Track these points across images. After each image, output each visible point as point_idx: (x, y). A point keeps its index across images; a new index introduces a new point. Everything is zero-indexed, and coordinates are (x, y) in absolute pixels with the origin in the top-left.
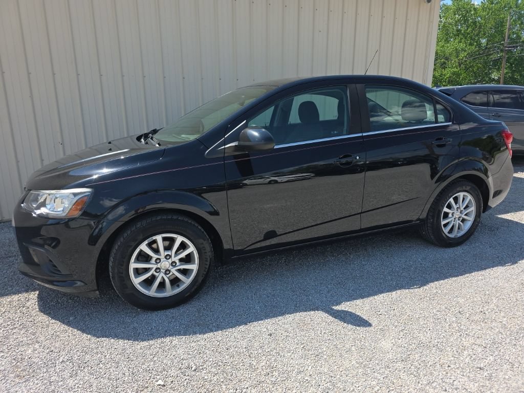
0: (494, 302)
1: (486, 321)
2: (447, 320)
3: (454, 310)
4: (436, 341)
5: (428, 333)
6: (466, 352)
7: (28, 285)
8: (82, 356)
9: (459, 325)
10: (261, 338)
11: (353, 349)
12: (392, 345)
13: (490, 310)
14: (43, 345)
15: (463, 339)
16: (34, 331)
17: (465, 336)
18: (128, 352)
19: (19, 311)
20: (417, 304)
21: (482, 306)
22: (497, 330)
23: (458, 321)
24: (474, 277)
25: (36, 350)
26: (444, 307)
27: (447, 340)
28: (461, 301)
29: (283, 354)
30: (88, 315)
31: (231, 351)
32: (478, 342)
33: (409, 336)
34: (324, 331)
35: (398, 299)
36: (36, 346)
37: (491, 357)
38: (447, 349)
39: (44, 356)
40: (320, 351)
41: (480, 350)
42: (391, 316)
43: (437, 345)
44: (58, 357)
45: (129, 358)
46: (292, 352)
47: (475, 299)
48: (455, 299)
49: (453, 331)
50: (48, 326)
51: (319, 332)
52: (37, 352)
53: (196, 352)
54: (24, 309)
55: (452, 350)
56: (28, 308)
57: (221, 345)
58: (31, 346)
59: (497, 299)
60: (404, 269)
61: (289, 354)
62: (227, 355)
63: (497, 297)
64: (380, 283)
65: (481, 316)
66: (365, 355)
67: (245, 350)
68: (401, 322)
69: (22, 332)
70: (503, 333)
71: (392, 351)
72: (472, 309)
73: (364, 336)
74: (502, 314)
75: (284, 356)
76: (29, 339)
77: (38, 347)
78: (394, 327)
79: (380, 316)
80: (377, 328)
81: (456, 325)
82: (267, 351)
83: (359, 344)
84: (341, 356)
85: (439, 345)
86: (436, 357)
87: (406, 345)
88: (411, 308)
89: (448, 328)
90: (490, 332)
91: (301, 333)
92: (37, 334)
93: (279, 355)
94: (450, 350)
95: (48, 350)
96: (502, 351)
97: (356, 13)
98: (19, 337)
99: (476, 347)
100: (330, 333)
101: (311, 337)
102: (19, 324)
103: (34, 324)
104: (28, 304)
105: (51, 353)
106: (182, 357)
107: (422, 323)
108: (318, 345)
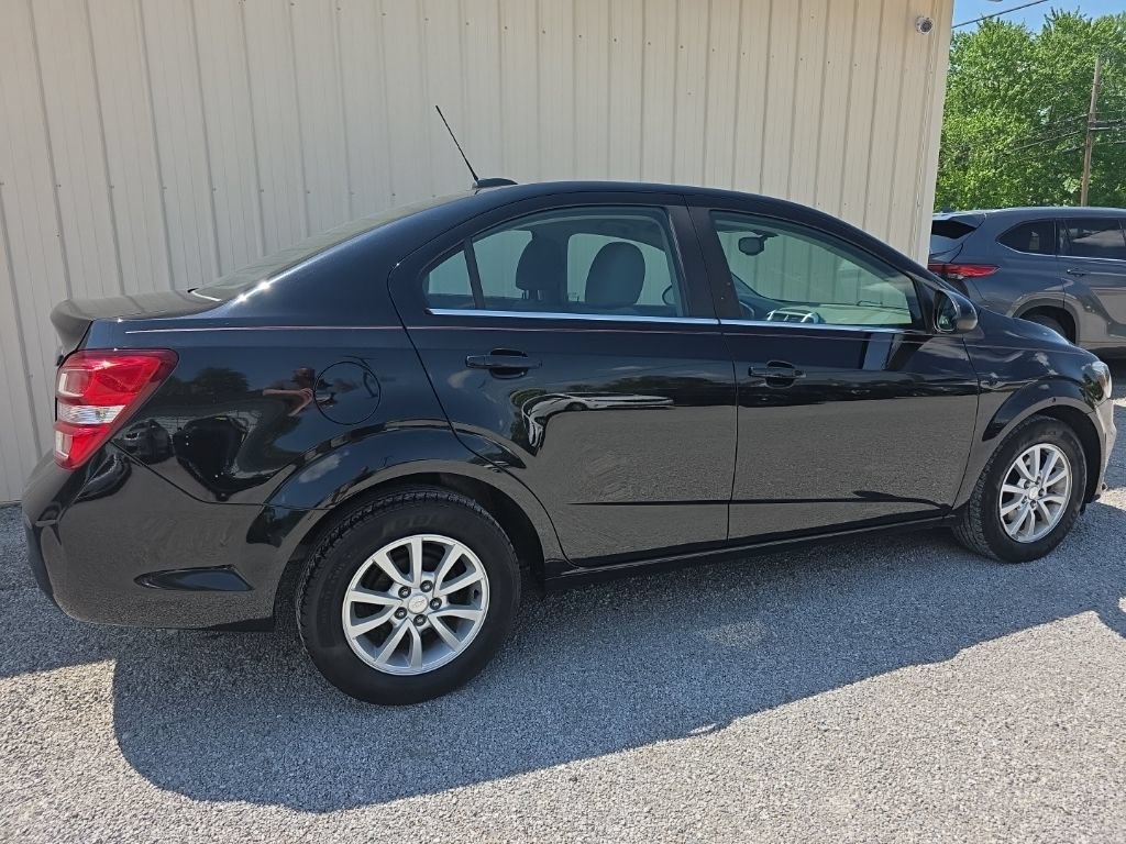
0: (1086, 703)
1: (1068, 747)
2: (980, 745)
3: (993, 720)
4: (954, 797)
5: (937, 777)
6: (1024, 825)
7: (36, 656)
8: (142, 828)
9: (1007, 757)
10: (554, 788)
11: (764, 815)
12: (853, 806)
13: (1076, 722)
14: (57, 801)
15: (1018, 793)
16: (40, 767)
17: (1021, 784)
18: (248, 820)
19: (9, 718)
20: (910, 706)
21: (1057, 710)
22: (1095, 770)
23: (1005, 748)
24: (1037, 642)
25: (40, 814)
26: (970, 713)
27: (980, 795)
28: (1010, 698)
29: (601, 828)
30: (164, 727)
31: (484, 818)
32: (1053, 798)
33: (894, 785)
34: (698, 772)
35: (867, 694)
36: (41, 803)
37: (1083, 837)
38: (980, 817)
39: (57, 828)
40: (688, 820)
41: (1056, 819)
42: (850, 734)
43: (957, 807)
44: (88, 831)
45: (249, 834)
46: (623, 822)
47: (1042, 695)
48: (995, 694)
49: (993, 771)
50: (72, 754)
51: (686, 773)
52: (41, 817)
53: (402, 820)
54: (23, 711)
55: (993, 820)
56: (32, 710)
57: (460, 804)
58: (29, 802)
59: (1091, 693)
60: (878, 620)
61: (617, 828)
62: (475, 829)
63: (1092, 690)
64: (826, 654)
65: (1057, 735)
66: (792, 832)
67: (514, 817)
68: (873, 749)
69: (13, 769)
70: (1110, 778)
71: (854, 822)
72: (1036, 719)
73: (788, 783)
74: (1105, 731)
75: (605, 833)
76: (26, 785)
77: (45, 806)
78: (857, 762)
79: (826, 734)
80: (818, 763)
81: (999, 758)
82: (565, 819)
83: (778, 803)
84: (736, 832)
85: (961, 807)
86: (956, 837)
87: (886, 808)
88: (896, 715)
89: (981, 764)
90: (1078, 775)
91: (645, 775)
92: (46, 775)
93: (593, 829)
94: (987, 818)
95: (67, 814)
96: (1107, 822)
97: (768, 55)
98: (6, 779)
99: (1046, 813)
100: (711, 777)
101: (667, 786)
102: (9, 749)
103: (42, 749)
104: (32, 701)
105: (73, 821)
106: (370, 835)
107: (920, 753)
108: (682, 806)
